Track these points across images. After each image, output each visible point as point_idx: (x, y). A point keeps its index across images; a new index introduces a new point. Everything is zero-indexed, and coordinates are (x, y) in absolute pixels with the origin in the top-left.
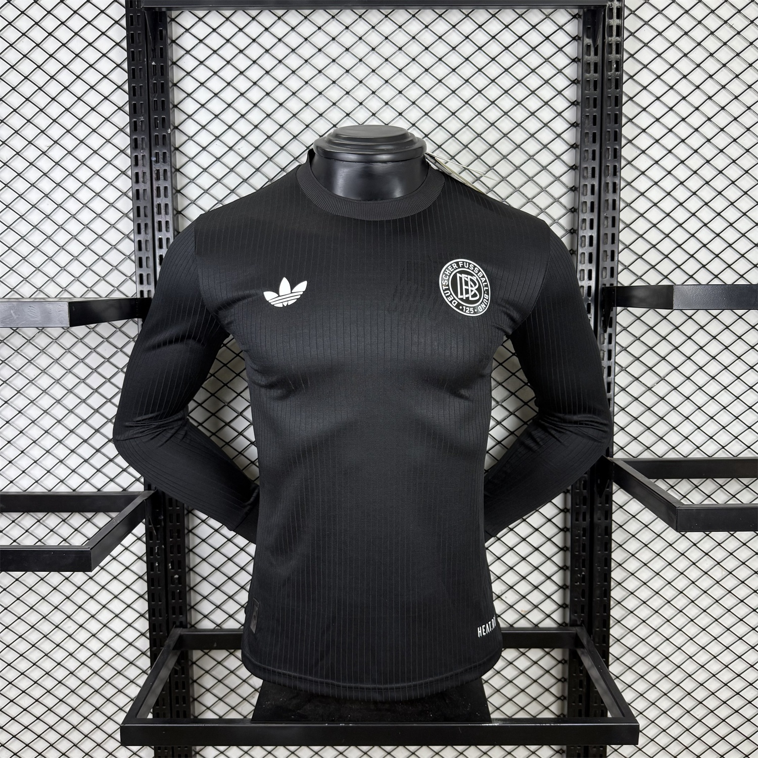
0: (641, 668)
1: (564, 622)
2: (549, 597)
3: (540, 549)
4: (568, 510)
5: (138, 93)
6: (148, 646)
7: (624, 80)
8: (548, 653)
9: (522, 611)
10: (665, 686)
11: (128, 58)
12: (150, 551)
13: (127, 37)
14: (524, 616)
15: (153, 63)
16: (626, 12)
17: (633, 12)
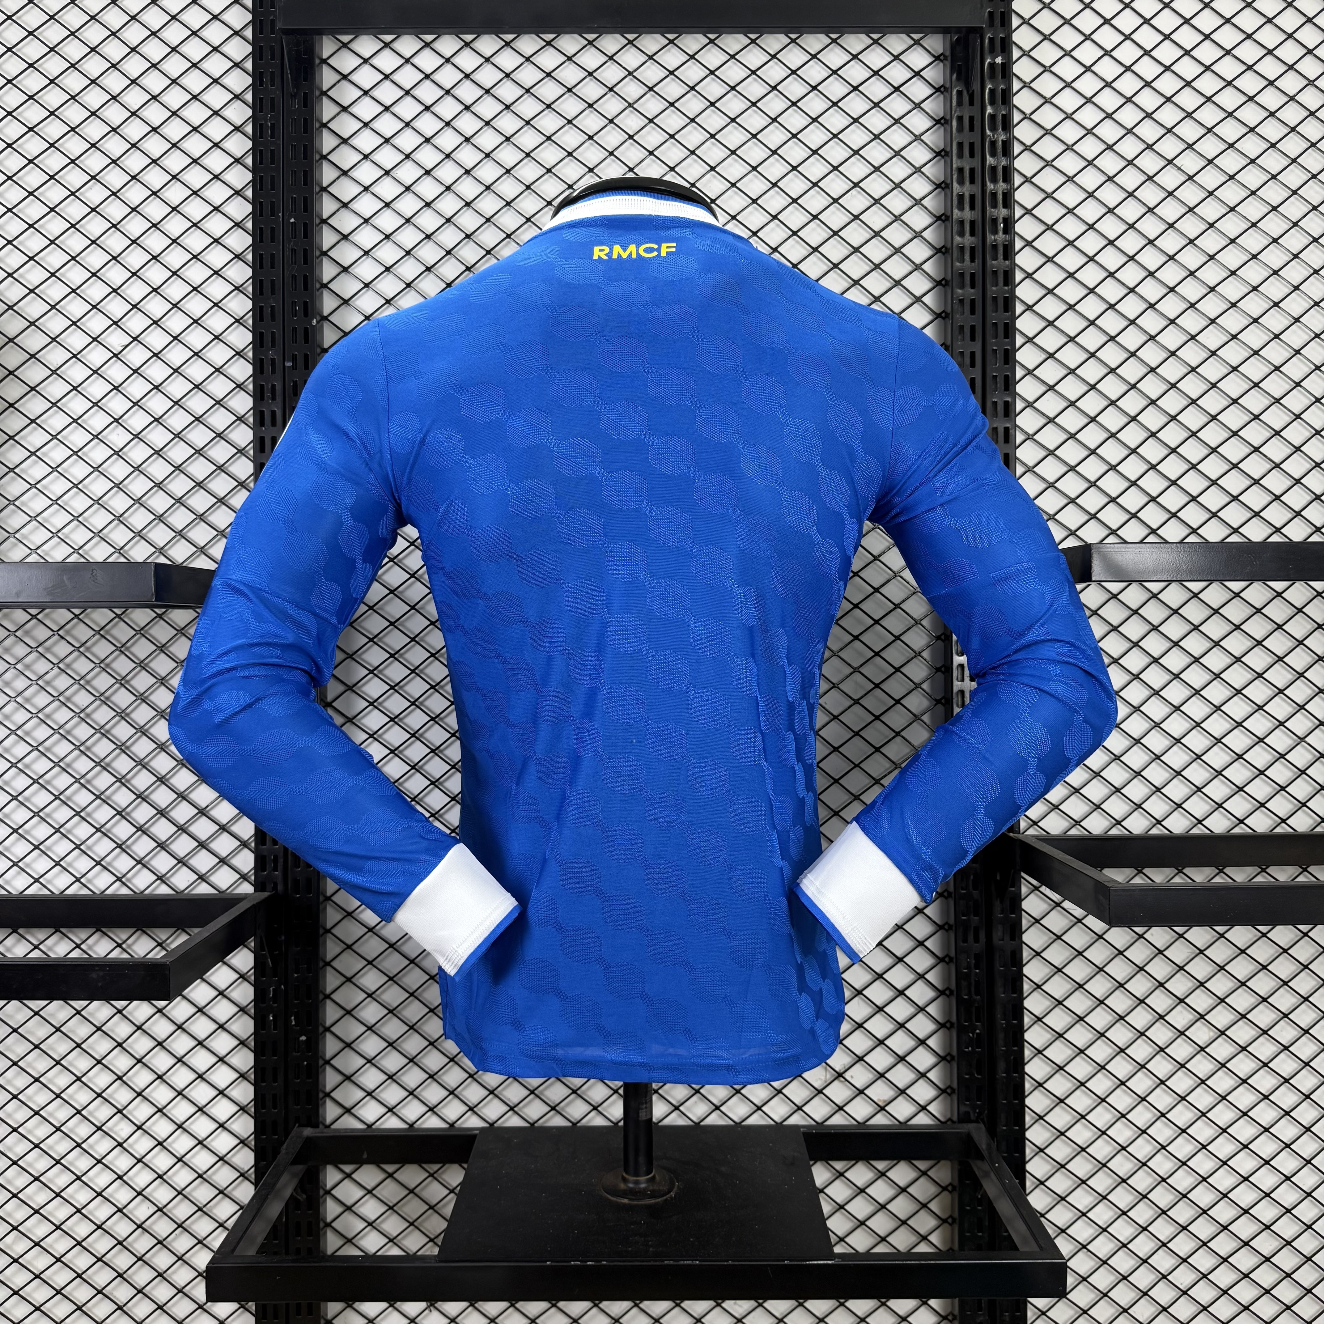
0: (1082, 1199)
1: (950, 1119)
2: (923, 1075)
3: (906, 992)
4: (950, 927)
5: (267, 262)
6: (252, 1162)
7: (1017, 249)
8: (924, 1173)
9: (879, 1100)
10: (1123, 1230)
11: (253, 213)
12: (259, 996)
13: (253, 181)
14: (882, 1109)
15: (292, 220)
16: (1017, 148)
17: (1027, 148)
